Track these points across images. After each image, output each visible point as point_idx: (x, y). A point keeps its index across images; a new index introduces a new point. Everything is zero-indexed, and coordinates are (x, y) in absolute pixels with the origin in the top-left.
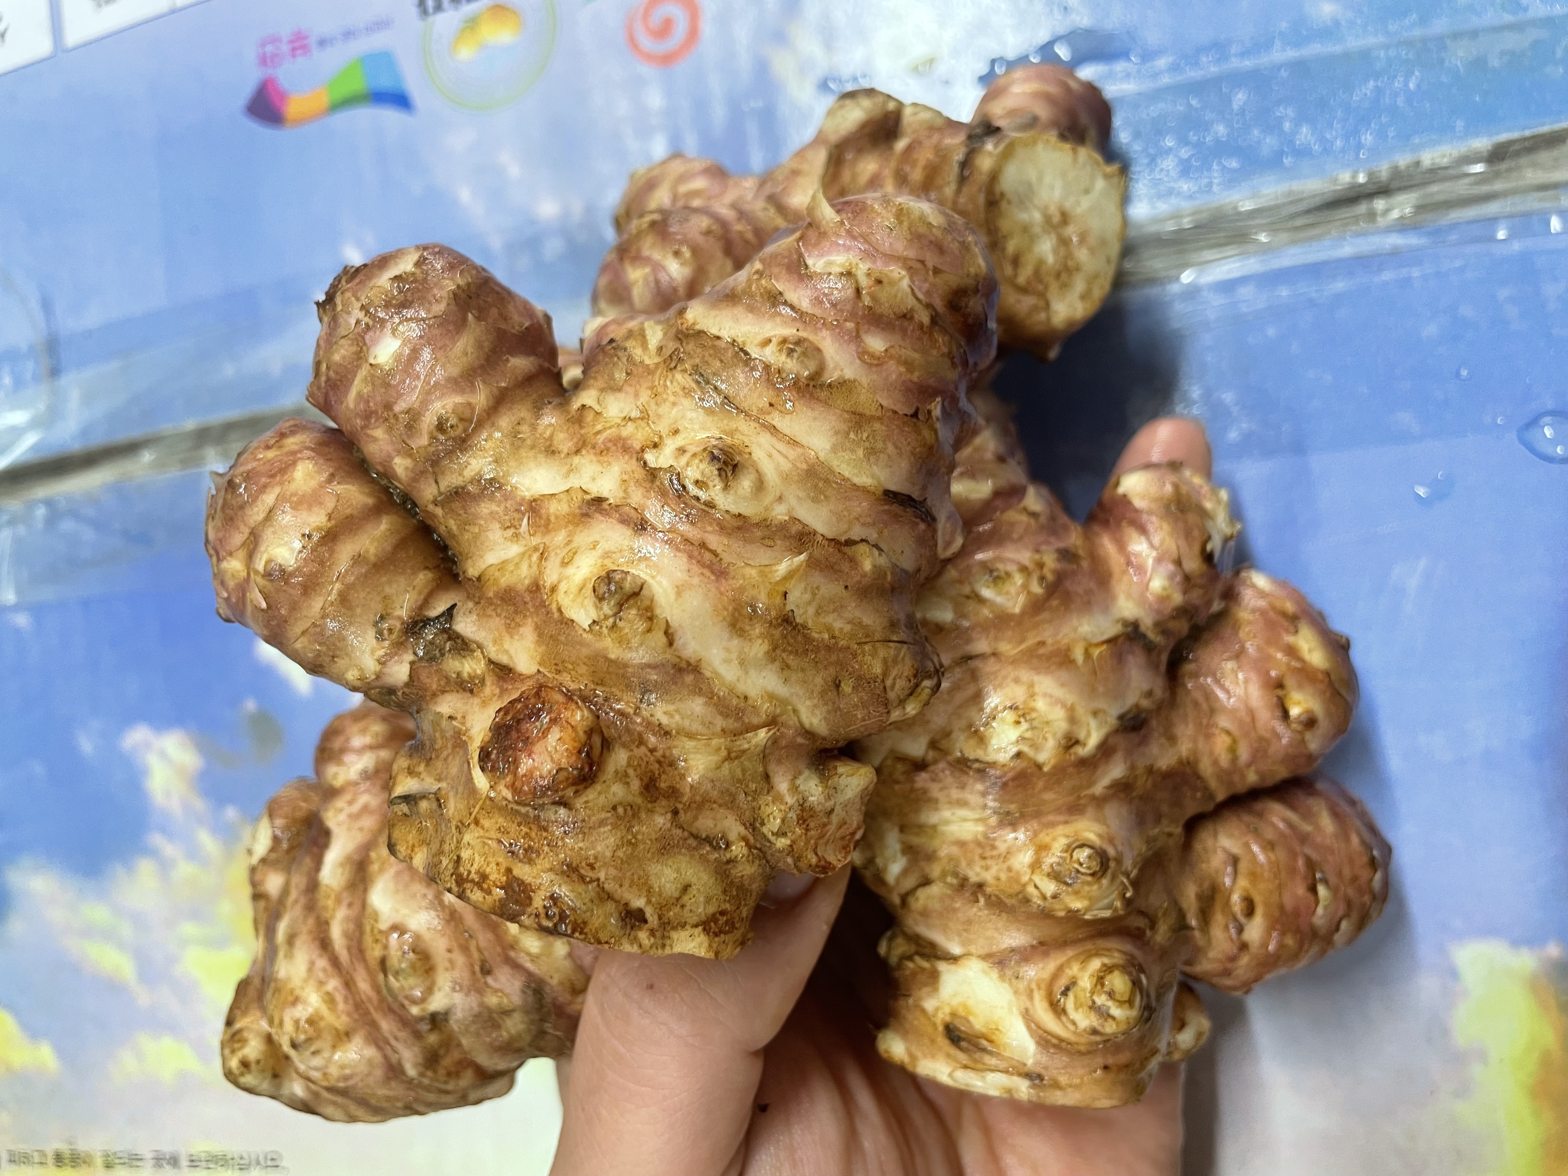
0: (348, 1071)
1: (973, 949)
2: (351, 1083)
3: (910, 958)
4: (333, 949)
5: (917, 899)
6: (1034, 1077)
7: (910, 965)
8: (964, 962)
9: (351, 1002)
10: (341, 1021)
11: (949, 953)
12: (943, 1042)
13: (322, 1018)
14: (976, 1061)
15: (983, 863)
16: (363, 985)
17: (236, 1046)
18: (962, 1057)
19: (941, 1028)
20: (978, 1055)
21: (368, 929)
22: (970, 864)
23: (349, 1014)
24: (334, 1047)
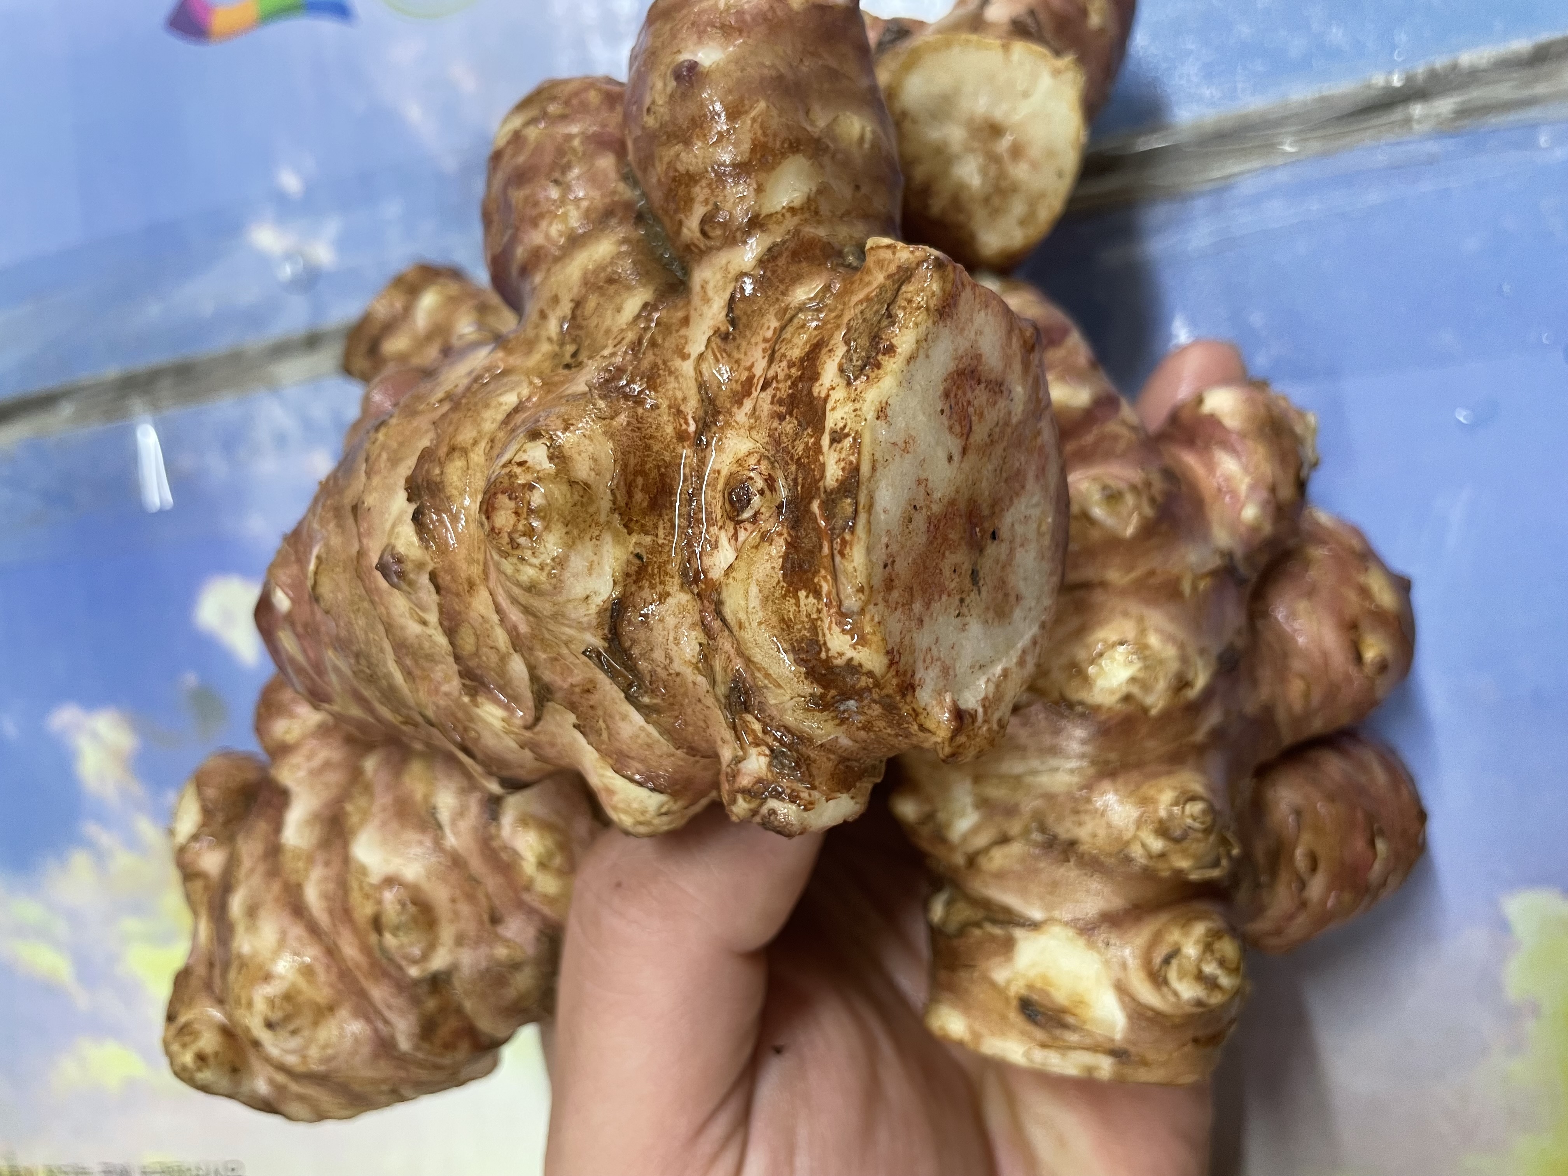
0: (330, 1051)
1: (1056, 914)
2: (333, 1064)
3: (978, 924)
4: (311, 915)
5: (991, 859)
6: (1118, 1054)
7: (977, 932)
8: (1045, 928)
9: (335, 970)
10: (321, 993)
11: (1029, 919)
12: (1014, 1016)
13: (299, 992)
14: (1055, 1038)
15: (1075, 818)
16: (350, 950)
17: (187, 1039)
18: (1040, 1034)
19: (1014, 1003)
20: (1058, 1032)
21: (354, 885)
22: (1060, 819)
23: (332, 986)
24: (316, 1024)
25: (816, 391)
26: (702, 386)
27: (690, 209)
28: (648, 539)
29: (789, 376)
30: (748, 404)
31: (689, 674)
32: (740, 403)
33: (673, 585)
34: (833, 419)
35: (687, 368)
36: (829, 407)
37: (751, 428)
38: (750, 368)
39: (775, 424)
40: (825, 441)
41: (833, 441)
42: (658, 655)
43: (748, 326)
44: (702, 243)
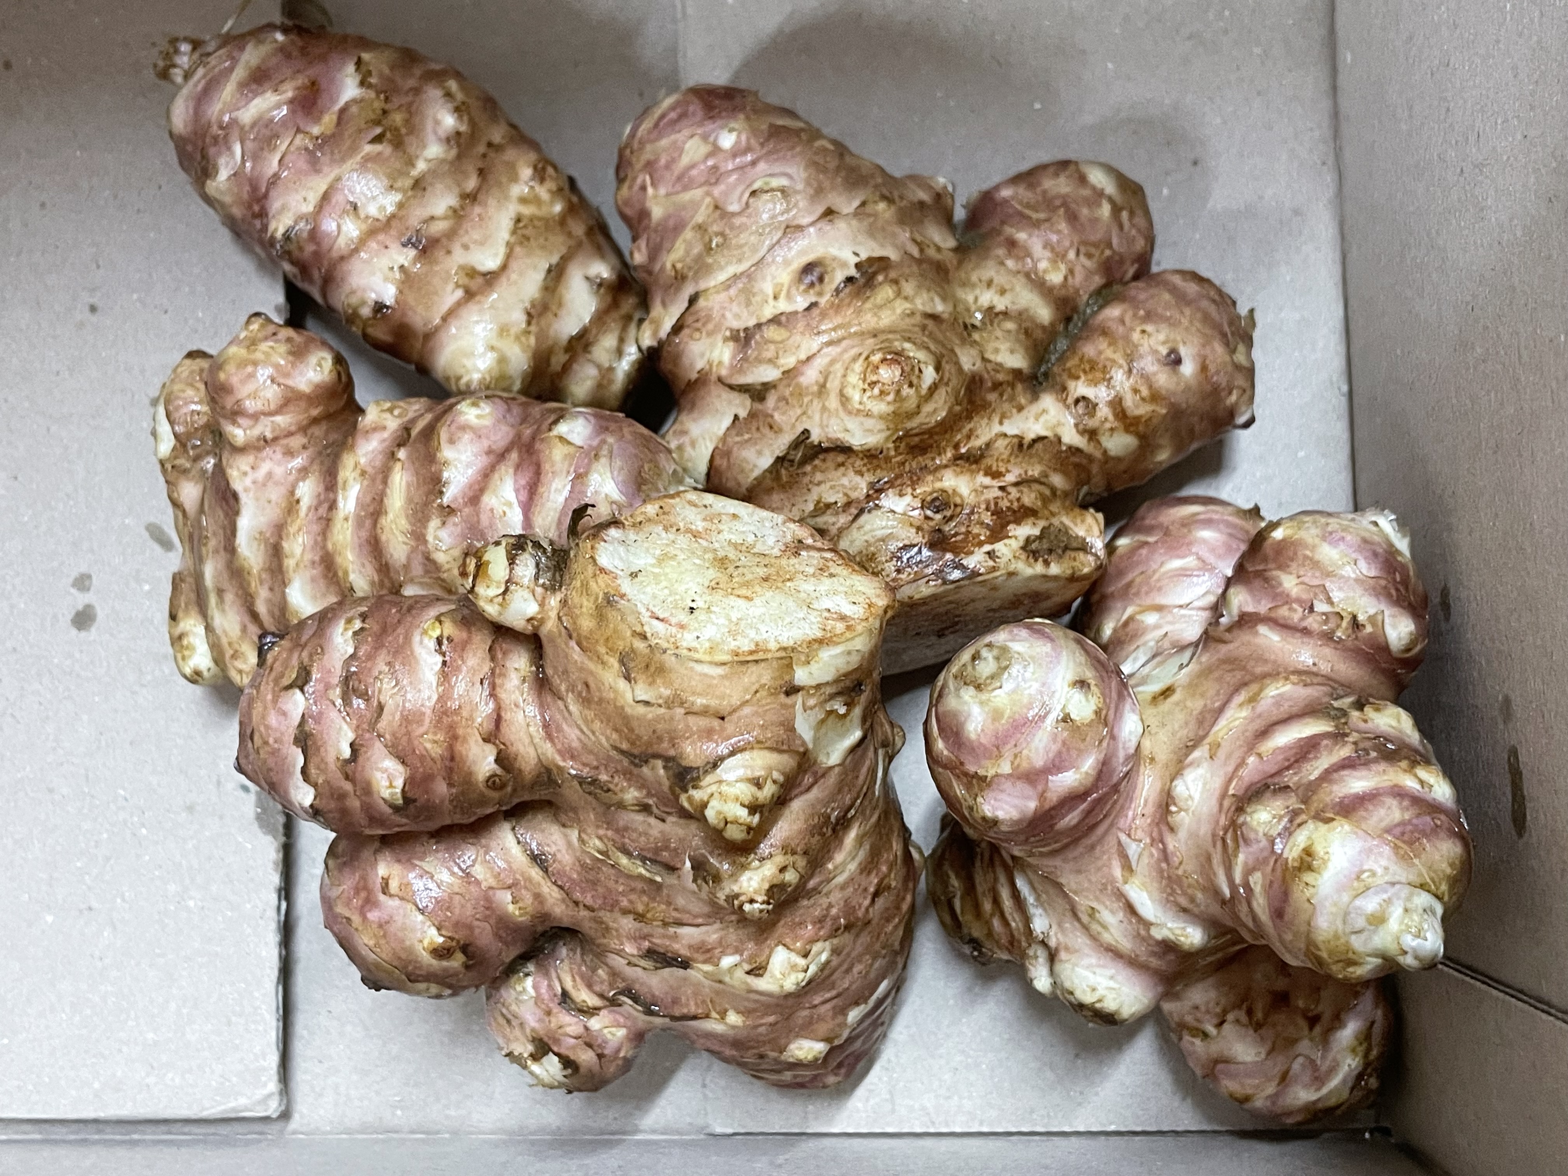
25: (1011, 527)
26: (988, 445)
27: (1089, 385)
28: (892, 453)
29: (1011, 502)
30: (987, 481)
31: (813, 496)
32: (986, 474)
33: (869, 478)
34: (1000, 547)
35: (996, 428)
36: (1006, 541)
37: (976, 491)
38: (1008, 471)
39: (983, 506)
40: (987, 548)
41: (988, 553)
42: (819, 476)
43: (1031, 457)
44: (1070, 400)
